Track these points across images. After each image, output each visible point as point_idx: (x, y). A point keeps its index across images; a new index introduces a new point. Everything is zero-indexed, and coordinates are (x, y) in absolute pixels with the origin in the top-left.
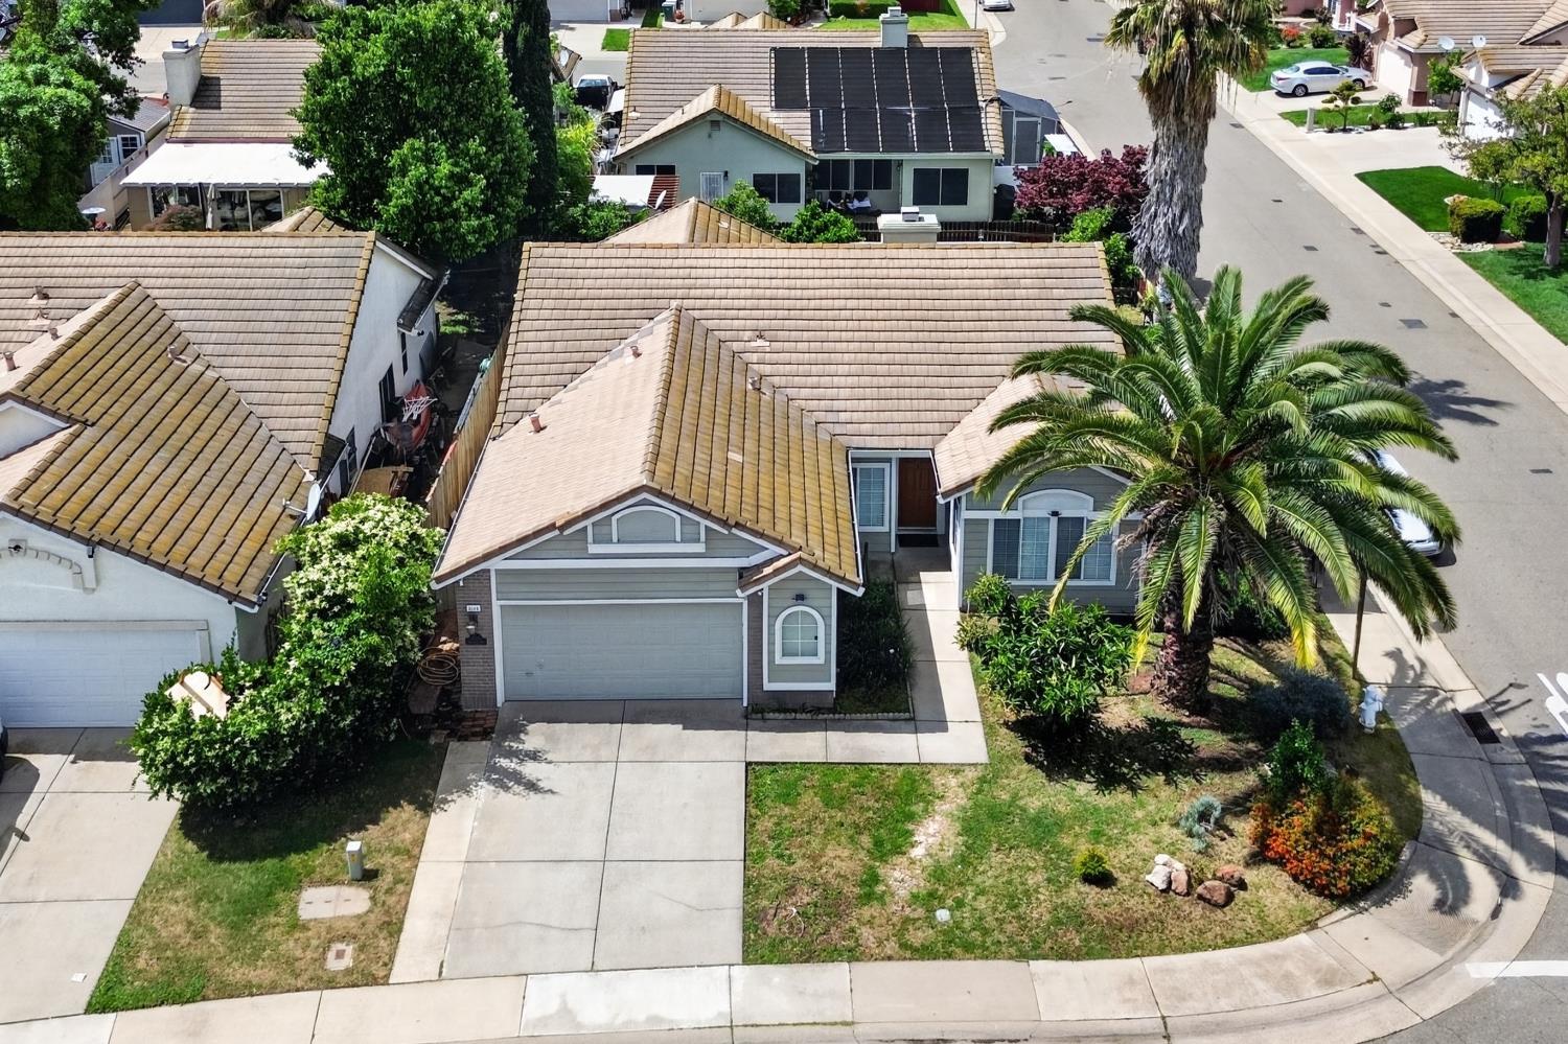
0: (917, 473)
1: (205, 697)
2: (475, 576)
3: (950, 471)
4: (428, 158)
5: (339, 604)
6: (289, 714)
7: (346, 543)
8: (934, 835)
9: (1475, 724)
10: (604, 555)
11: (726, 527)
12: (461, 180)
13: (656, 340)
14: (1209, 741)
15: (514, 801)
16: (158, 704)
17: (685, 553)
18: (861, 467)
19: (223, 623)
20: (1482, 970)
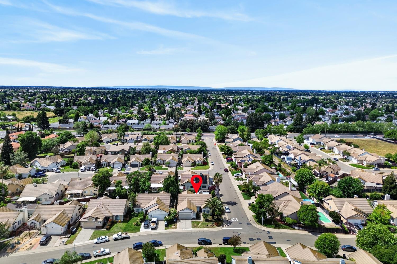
0: (200, 207)
1: (167, 217)
2: (178, 212)
3: (202, 207)
4: (172, 188)
5: (173, 213)
6: (171, 218)
7: (173, 210)
8: (200, 224)
9: (228, 220)
10: (185, 211)
11: (191, 210)
12: (174, 189)
13: (186, 200)
14: (214, 220)
15: (181, 223)
16: (165, 218)
17: (189, 211)
18: (197, 207)
19: (167, 214)
20: (223, 229)
